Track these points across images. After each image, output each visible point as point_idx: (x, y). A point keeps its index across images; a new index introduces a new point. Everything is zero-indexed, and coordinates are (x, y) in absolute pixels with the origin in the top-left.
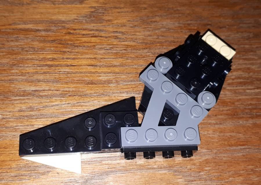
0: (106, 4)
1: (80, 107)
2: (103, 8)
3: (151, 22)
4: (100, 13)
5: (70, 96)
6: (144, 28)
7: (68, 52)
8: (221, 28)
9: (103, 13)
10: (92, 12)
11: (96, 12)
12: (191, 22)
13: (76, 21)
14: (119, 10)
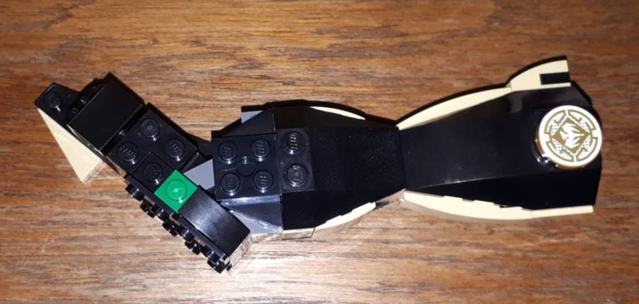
0: (87, 31)
1: (20, 215)
2: (82, 39)
3: (163, 67)
4: (76, 47)
5: (6, 195)
6: (148, 79)
7: (13, 118)
8: (285, 84)
9: (82, 48)
10: (61, 46)
11: (69, 45)
12: (234, 71)
13: (33, 62)
14: (110, 44)
